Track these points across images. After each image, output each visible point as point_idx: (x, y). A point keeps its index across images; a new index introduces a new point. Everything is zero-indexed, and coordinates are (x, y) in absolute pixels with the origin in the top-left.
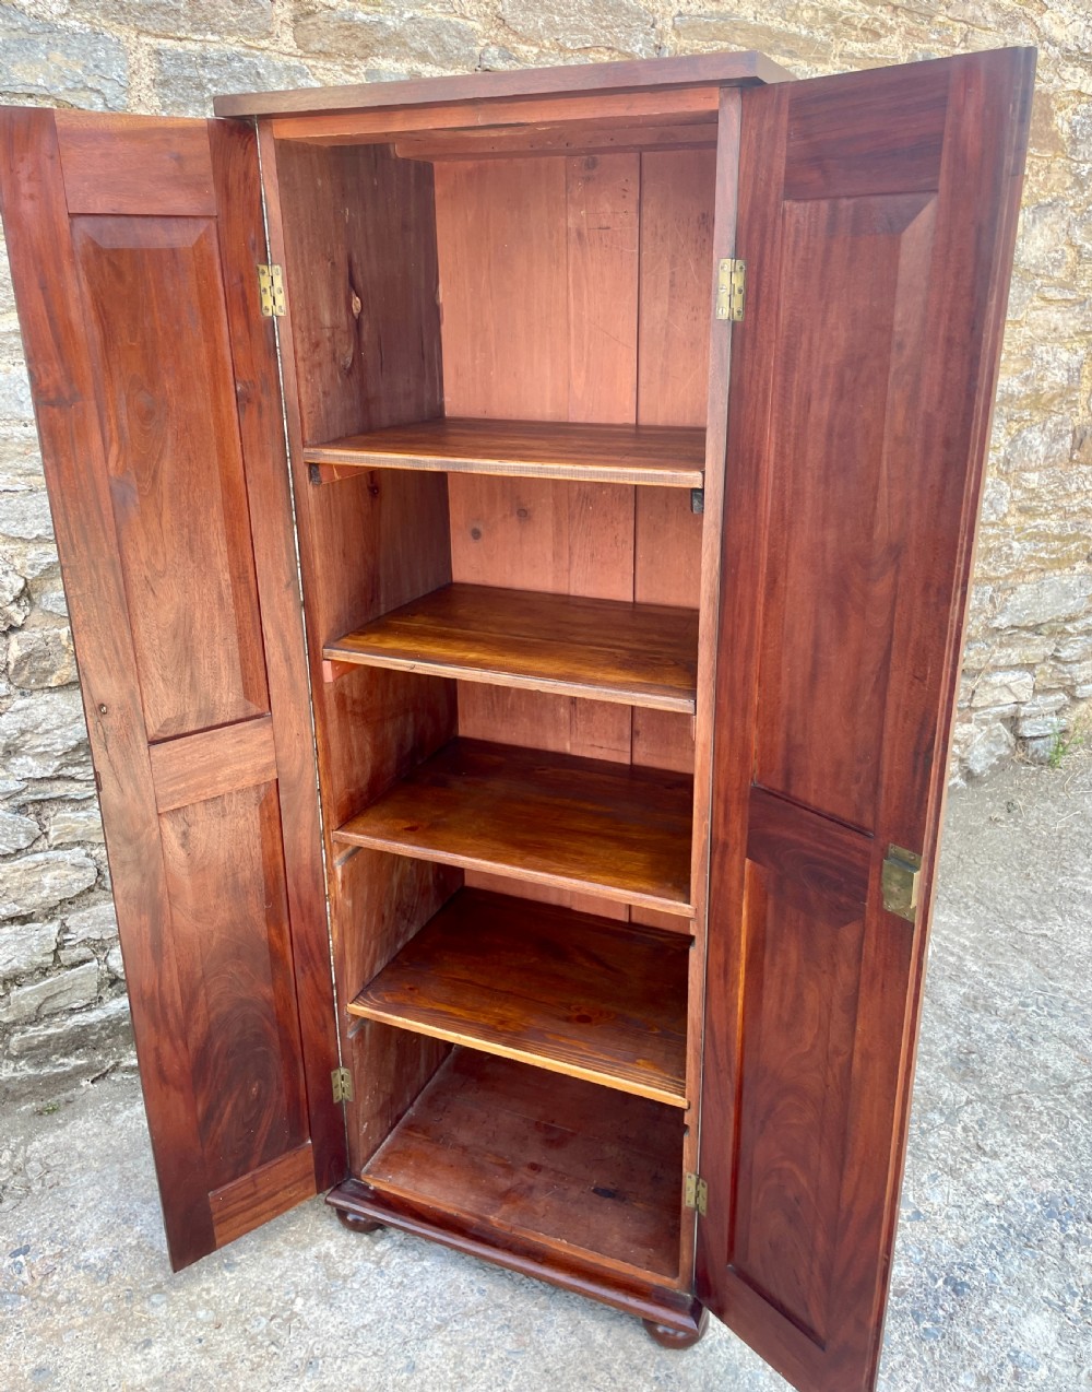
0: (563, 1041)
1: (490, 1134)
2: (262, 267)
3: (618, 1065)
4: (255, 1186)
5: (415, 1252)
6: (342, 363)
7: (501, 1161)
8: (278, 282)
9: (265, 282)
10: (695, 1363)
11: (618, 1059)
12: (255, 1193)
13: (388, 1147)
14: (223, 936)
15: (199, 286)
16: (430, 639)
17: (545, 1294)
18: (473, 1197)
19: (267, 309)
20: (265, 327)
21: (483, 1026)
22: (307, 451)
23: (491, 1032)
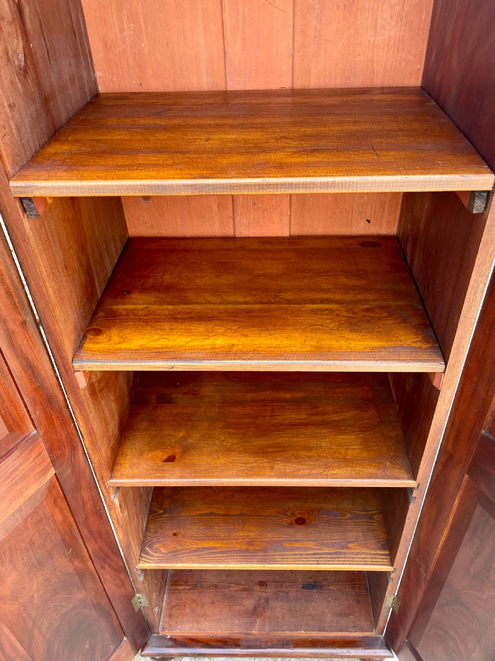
0: (296, 545)
3: (340, 554)
6: (17, 63)
7: (242, 587)
11: (337, 548)
13: (168, 604)
21: (240, 551)
22: (12, 184)
23: (248, 553)
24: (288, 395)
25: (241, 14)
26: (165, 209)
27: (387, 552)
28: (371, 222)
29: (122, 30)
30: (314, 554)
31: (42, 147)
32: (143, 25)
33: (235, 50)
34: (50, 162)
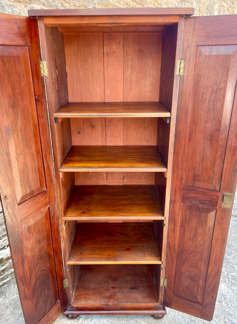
0: (126, 256)
1: (99, 283)
2: (41, 61)
3: (142, 258)
4: (48, 317)
5: (90, 319)
6: (56, 89)
7: (105, 289)
8: (45, 65)
9: (41, 66)
10: (165, 320)
11: (141, 257)
12: (48, 319)
13: (75, 295)
14: (38, 254)
15: (25, 67)
16: (86, 162)
17: (126, 317)
18: (103, 300)
19: (42, 74)
20: (42, 79)
21: (105, 258)
22: (54, 114)
23: (108, 259)
24: (123, 197)
25: (109, 83)
26: (85, 137)
27: (160, 258)
28: (148, 141)
29: (77, 86)
30: (133, 258)
32: (83, 85)
33: (108, 92)
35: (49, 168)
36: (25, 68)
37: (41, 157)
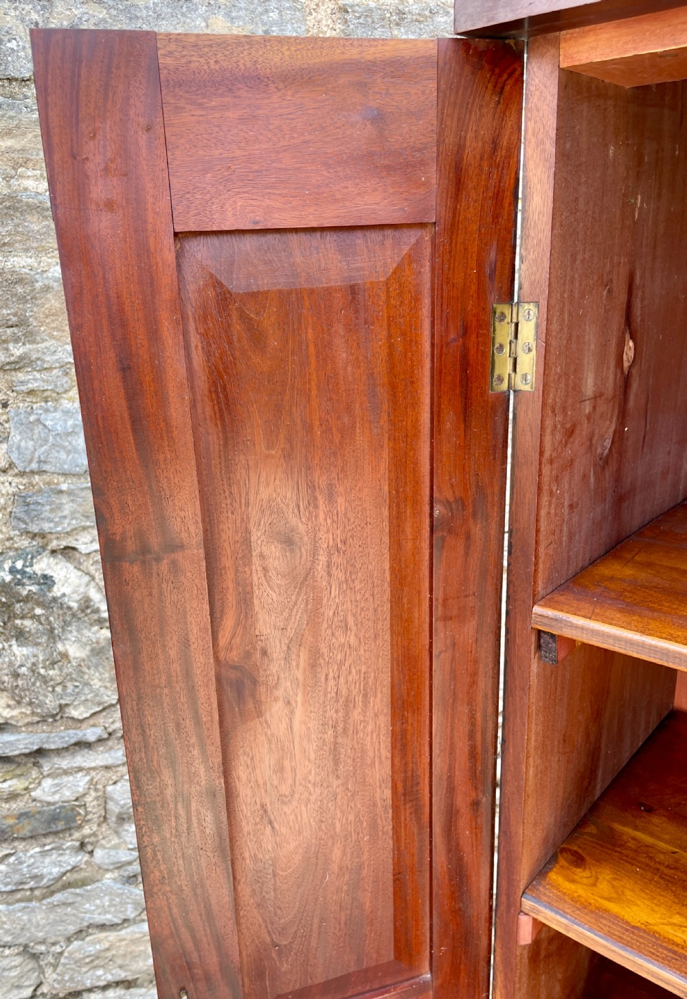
2: (502, 309)
6: (599, 451)
8: (528, 331)
9: (503, 333)
15: (391, 347)
19: (500, 379)
20: (493, 408)
22: (537, 609)
31: (593, 562)
34: (599, 590)
35: (461, 880)
36: (390, 354)
37: (419, 819)
